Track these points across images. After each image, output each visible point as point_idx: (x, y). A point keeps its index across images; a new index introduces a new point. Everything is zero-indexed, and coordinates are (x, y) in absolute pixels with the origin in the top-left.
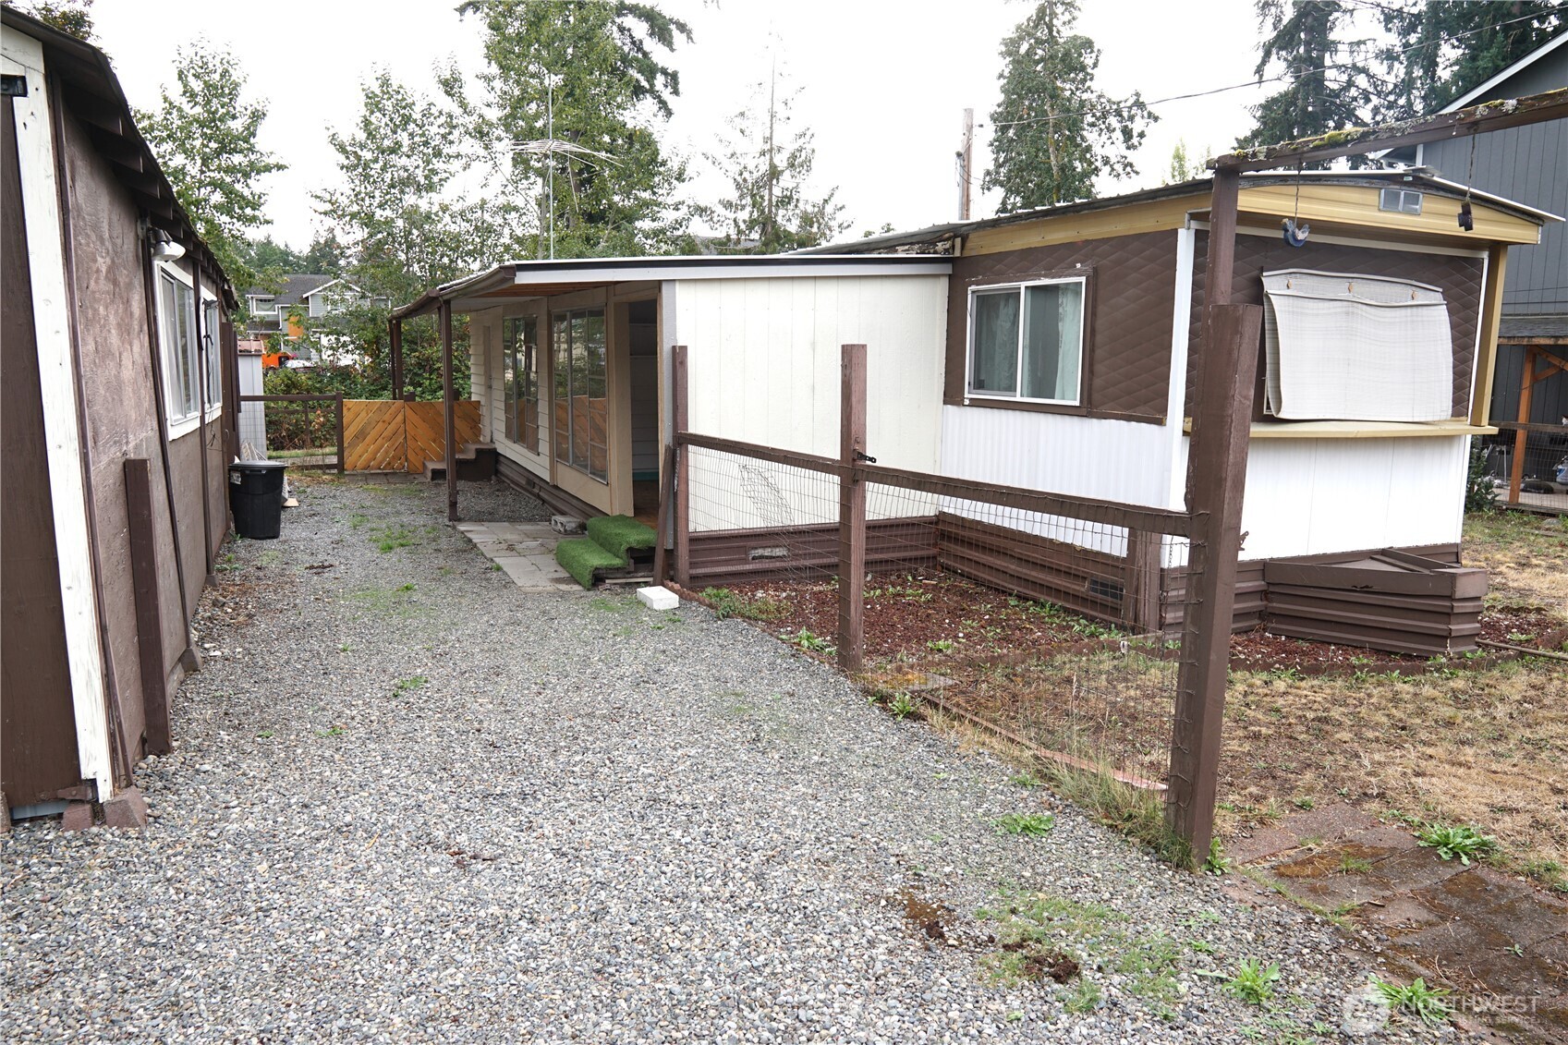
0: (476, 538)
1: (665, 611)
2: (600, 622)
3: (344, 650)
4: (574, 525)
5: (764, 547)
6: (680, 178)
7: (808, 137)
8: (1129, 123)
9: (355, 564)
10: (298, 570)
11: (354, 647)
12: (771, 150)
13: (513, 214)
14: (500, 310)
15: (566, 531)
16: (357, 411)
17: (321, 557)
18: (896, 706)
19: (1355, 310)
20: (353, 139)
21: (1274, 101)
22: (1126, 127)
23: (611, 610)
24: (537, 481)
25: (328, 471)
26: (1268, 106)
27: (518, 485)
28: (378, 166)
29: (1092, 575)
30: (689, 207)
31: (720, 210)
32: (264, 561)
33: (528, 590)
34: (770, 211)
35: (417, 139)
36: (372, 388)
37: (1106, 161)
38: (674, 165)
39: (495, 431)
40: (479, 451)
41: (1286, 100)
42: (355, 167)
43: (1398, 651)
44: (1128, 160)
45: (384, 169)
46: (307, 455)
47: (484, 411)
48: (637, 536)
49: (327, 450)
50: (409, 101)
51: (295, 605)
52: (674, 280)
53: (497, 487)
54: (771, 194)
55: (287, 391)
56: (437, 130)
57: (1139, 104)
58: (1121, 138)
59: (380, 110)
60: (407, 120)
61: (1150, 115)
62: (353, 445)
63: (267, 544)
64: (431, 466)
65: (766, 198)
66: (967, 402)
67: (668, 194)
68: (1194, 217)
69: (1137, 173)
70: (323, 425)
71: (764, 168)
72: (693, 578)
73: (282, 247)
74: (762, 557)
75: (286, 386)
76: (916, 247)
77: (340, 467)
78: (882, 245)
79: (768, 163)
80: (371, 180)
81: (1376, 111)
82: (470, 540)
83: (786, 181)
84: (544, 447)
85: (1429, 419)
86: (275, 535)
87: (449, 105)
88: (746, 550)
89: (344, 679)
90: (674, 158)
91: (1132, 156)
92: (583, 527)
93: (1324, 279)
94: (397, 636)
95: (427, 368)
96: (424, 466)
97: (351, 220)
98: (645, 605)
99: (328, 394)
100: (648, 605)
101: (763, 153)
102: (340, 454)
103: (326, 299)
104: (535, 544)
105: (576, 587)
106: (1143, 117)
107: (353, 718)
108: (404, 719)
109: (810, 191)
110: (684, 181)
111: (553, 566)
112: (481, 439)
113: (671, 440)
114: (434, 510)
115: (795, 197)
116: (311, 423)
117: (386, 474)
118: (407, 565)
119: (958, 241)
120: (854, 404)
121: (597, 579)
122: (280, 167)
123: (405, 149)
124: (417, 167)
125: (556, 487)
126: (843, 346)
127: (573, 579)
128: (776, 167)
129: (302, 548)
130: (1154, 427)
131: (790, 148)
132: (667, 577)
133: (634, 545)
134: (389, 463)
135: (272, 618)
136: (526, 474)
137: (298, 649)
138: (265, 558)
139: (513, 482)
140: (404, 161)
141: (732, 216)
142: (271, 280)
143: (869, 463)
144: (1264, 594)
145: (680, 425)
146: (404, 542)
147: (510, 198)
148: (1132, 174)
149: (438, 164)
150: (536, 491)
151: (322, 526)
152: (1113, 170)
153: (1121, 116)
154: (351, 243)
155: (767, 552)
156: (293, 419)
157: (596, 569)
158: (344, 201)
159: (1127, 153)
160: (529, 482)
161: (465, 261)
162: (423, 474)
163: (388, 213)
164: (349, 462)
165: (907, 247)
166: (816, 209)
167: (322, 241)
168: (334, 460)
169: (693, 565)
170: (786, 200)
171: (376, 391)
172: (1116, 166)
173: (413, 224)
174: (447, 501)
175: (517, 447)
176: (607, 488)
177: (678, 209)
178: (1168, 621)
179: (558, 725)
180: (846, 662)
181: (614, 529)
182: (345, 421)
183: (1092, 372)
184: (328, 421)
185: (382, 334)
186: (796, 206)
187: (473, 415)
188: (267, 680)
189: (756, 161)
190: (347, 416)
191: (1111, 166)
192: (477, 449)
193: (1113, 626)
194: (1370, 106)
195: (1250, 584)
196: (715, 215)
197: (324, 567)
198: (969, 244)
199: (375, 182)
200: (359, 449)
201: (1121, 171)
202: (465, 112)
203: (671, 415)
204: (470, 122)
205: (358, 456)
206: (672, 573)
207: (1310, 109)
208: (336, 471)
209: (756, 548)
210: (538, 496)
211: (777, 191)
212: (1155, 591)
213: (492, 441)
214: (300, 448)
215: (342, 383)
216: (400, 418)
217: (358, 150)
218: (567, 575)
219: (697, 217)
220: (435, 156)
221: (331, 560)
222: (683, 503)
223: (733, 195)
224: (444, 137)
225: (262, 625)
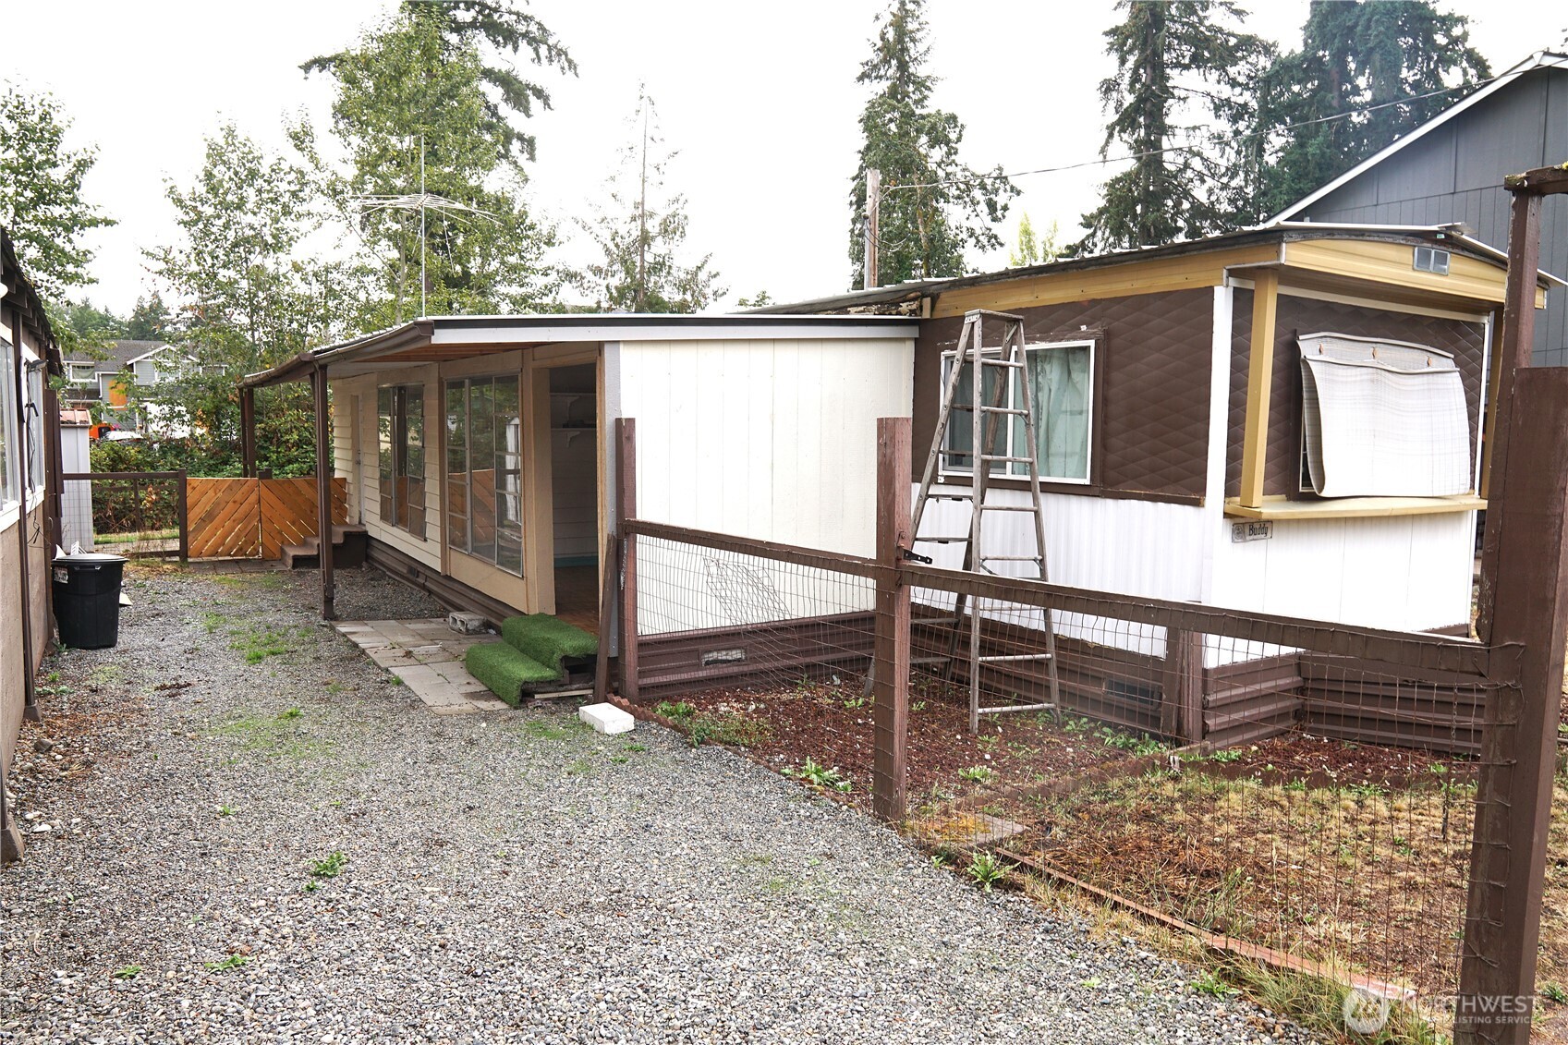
0: (363, 643)
1: (620, 736)
2: (545, 755)
3: (225, 814)
4: (476, 623)
5: (719, 650)
6: (549, 243)
7: (681, 202)
8: (993, 196)
9: (219, 680)
10: (146, 692)
11: (238, 808)
12: (642, 216)
13: (372, 278)
14: (374, 378)
15: (467, 630)
16: (204, 489)
17: (174, 672)
18: (975, 869)
19: (1379, 378)
20: (194, 193)
21: (1118, 180)
22: (991, 199)
23: (554, 736)
24: (420, 569)
25: (167, 559)
26: (1112, 185)
27: (396, 573)
28: (220, 223)
29: (1111, 675)
30: (558, 272)
31: (589, 275)
32: (98, 680)
33: (442, 710)
34: (642, 278)
35: (265, 196)
36: (211, 462)
37: (972, 233)
38: (544, 228)
39: (368, 511)
40: (347, 535)
41: (1128, 178)
42: (196, 223)
43: (1459, 751)
44: (993, 232)
45: (226, 226)
46: (142, 539)
47: (350, 489)
48: (572, 641)
49: (165, 532)
50: (257, 154)
51: (148, 744)
52: (618, 342)
53: (370, 576)
54: (643, 260)
55: (113, 468)
56: (287, 188)
57: (1004, 179)
58: (986, 210)
59: (224, 163)
60: (253, 174)
61: (1012, 188)
62: (198, 529)
63: (102, 655)
64: (292, 552)
65: (638, 264)
66: (941, 480)
67: (537, 259)
68: (1232, 273)
69: (1002, 245)
70: (154, 503)
71: (636, 233)
72: (642, 689)
73: (102, 311)
74: (716, 661)
75: (112, 460)
76: (874, 307)
77: (183, 553)
78: (829, 307)
79: (639, 228)
80: (213, 237)
81: (1210, 191)
82: (356, 645)
83: (658, 247)
84: (433, 531)
85: (1448, 493)
86: (111, 643)
87: (299, 160)
88: (699, 655)
89: (232, 861)
90: (543, 222)
91: (996, 228)
92: (487, 625)
93: (1351, 343)
94: (291, 788)
95: (274, 440)
96: (283, 552)
97: (189, 280)
98: (592, 728)
99: (161, 470)
100: (596, 728)
101: (634, 219)
102: (183, 538)
103: (159, 365)
104: (433, 648)
105: (499, 705)
106: (1005, 191)
107: (256, 933)
108: (331, 930)
109: (683, 257)
110: (553, 245)
111: (465, 678)
112: (347, 520)
113: (614, 529)
114: (303, 606)
115: (667, 264)
116: (141, 501)
117: (237, 562)
118: (283, 680)
119: (927, 301)
120: (897, 490)
121: (526, 695)
122: (108, 223)
123: (250, 206)
124: (265, 225)
125: (449, 578)
126: (880, 421)
127: (492, 694)
128: (647, 232)
129: (147, 660)
130: (1188, 510)
131: (663, 213)
132: (612, 691)
133: (571, 653)
134: (241, 549)
135: (119, 765)
136: (407, 561)
137: (160, 815)
138: (101, 676)
139: (390, 570)
140: (249, 218)
141: (601, 281)
142: (96, 345)
143: (923, 564)
144: (1301, 690)
145: (627, 511)
146: (275, 649)
147: (366, 260)
148: (997, 246)
149: (287, 223)
150: (421, 580)
151: (169, 629)
152: (978, 241)
153: (986, 189)
154: (188, 304)
155: (722, 656)
156: (121, 496)
157: (525, 682)
158: (181, 259)
159: (993, 225)
160: (411, 570)
161: (316, 326)
162: (282, 560)
163: (232, 273)
164: (192, 546)
165: (862, 308)
166: (689, 277)
167: (147, 306)
168: (175, 545)
169: (642, 674)
170: (658, 267)
171: (216, 465)
172: (981, 238)
173: (259, 286)
174: (322, 596)
175: (396, 531)
176: (522, 583)
177: (547, 275)
178: (1212, 729)
179: (550, 929)
180: (886, 809)
181: (538, 632)
182: (189, 501)
183: (1105, 446)
184: (162, 499)
185: (223, 404)
186: (669, 273)
187: (335, 495)
188: (121, 871)
189: (627, 227)
190: (191, 497)
191: (977, 238)
192: (345, 533)
193: (1147, 735)
194: (1206, 187)
195: (1288, 681)
196: (586, 281)
197: (180, 687)
198: (939, 305)
199: (216, 240)
200: (205, 534)
201: (985, 243)
202: (317, 168)
203: (614, 501)
204: (323, 179)
205: (204, 541)
206: (616, 684)
207: (1151, 188)
208: (177, 559)
209: (710, 652)
210: (423, 587)
211: (649, 258)
212: (1199, 696)
213: (360, 522)
214: (132, 529)
215: (177, 456)
216: (253, 497)
217: (199, 204)
218: (483, 688)
219: (567, 282)
220: (284, 214)
221: (187, 677)
222: (631, 602)
223: (603, 262)
224: (294, 194)
225: (106, 776)
